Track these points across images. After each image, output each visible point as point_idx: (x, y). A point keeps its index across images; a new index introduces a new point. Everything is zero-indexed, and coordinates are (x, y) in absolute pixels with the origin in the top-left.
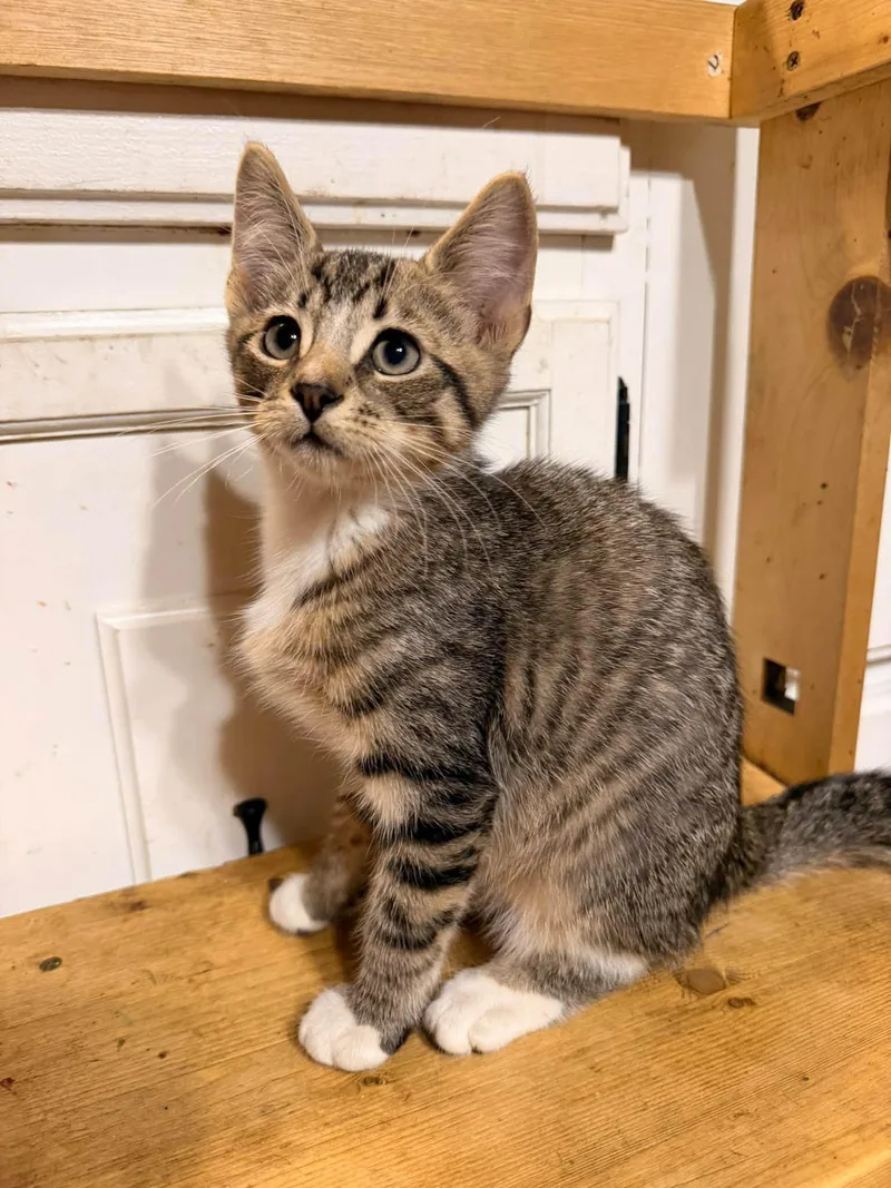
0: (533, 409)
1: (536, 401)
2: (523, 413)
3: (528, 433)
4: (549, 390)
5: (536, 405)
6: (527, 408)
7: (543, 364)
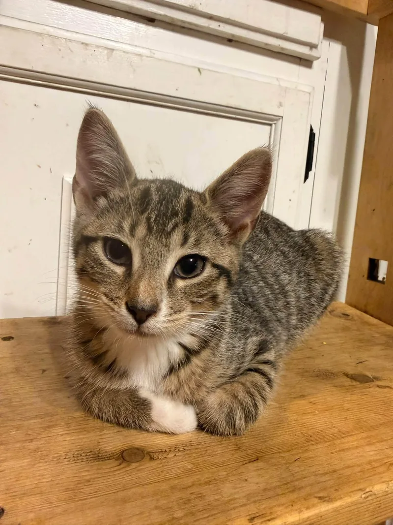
0: (274, 126)
1: (275, 122)
2: (269, 127)
3: (270, 137)
4: (282, 117)
5: (275, 124)
6: (271, 125)
7: (281, 105)
